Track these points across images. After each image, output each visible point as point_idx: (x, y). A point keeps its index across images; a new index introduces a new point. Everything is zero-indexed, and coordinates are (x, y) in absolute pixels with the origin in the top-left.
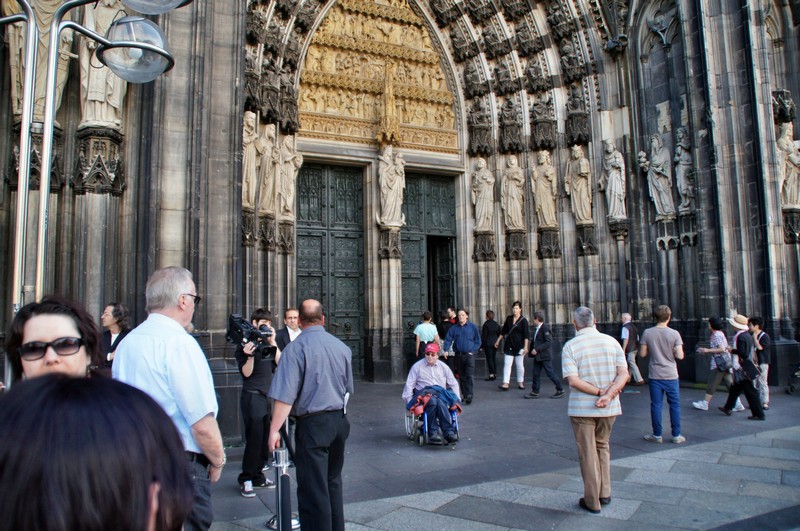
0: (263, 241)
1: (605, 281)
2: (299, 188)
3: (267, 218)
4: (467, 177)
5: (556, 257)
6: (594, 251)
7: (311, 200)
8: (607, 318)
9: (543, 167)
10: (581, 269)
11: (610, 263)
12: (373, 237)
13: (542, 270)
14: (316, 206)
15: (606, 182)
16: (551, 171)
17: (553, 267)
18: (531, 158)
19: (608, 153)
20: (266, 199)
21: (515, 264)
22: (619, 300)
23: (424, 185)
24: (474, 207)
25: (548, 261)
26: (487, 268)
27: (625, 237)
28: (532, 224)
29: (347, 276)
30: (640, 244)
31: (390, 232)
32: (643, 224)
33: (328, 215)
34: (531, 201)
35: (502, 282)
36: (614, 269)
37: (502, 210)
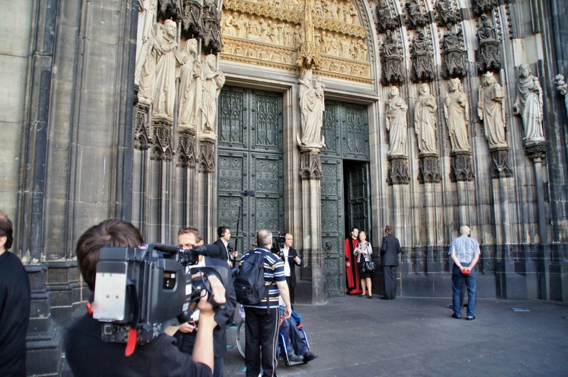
0: (182, 157)
1: (521, 202)
2: (220, 109)
3: (187, 133)
4: (381, 104)
5: (469, 180)
6: (508, 173)
7: (233, 122)
8: (524, 239)
9: (455, 93)
10: (496, 192)
11: (526, 186)
12: (294, 159)
13: (456, 192)
14: (238, 128)
15: (522, 105)
16: (464, 98)
17: (466, 190)
18: (443, 86)
19: (522, 77)
20: (186, 114)
21: (429, 186)
22: (537, 221)
23: (340, 112)
24: (388, 132)
25: (461, 184)
26: (402, 191)
27: (542, 158)
28: (445, 149)
29: (267, 197)
30: (557, 165)
31: (311, 153)
32: (559, 147)
33: (249, 137)
34: (444, 127)
35: (416, 204)
36: (531, 192)
37: (416, 135)
